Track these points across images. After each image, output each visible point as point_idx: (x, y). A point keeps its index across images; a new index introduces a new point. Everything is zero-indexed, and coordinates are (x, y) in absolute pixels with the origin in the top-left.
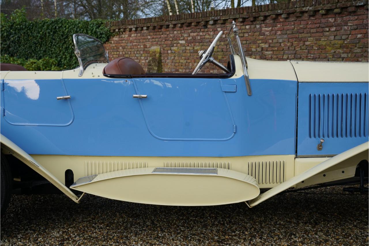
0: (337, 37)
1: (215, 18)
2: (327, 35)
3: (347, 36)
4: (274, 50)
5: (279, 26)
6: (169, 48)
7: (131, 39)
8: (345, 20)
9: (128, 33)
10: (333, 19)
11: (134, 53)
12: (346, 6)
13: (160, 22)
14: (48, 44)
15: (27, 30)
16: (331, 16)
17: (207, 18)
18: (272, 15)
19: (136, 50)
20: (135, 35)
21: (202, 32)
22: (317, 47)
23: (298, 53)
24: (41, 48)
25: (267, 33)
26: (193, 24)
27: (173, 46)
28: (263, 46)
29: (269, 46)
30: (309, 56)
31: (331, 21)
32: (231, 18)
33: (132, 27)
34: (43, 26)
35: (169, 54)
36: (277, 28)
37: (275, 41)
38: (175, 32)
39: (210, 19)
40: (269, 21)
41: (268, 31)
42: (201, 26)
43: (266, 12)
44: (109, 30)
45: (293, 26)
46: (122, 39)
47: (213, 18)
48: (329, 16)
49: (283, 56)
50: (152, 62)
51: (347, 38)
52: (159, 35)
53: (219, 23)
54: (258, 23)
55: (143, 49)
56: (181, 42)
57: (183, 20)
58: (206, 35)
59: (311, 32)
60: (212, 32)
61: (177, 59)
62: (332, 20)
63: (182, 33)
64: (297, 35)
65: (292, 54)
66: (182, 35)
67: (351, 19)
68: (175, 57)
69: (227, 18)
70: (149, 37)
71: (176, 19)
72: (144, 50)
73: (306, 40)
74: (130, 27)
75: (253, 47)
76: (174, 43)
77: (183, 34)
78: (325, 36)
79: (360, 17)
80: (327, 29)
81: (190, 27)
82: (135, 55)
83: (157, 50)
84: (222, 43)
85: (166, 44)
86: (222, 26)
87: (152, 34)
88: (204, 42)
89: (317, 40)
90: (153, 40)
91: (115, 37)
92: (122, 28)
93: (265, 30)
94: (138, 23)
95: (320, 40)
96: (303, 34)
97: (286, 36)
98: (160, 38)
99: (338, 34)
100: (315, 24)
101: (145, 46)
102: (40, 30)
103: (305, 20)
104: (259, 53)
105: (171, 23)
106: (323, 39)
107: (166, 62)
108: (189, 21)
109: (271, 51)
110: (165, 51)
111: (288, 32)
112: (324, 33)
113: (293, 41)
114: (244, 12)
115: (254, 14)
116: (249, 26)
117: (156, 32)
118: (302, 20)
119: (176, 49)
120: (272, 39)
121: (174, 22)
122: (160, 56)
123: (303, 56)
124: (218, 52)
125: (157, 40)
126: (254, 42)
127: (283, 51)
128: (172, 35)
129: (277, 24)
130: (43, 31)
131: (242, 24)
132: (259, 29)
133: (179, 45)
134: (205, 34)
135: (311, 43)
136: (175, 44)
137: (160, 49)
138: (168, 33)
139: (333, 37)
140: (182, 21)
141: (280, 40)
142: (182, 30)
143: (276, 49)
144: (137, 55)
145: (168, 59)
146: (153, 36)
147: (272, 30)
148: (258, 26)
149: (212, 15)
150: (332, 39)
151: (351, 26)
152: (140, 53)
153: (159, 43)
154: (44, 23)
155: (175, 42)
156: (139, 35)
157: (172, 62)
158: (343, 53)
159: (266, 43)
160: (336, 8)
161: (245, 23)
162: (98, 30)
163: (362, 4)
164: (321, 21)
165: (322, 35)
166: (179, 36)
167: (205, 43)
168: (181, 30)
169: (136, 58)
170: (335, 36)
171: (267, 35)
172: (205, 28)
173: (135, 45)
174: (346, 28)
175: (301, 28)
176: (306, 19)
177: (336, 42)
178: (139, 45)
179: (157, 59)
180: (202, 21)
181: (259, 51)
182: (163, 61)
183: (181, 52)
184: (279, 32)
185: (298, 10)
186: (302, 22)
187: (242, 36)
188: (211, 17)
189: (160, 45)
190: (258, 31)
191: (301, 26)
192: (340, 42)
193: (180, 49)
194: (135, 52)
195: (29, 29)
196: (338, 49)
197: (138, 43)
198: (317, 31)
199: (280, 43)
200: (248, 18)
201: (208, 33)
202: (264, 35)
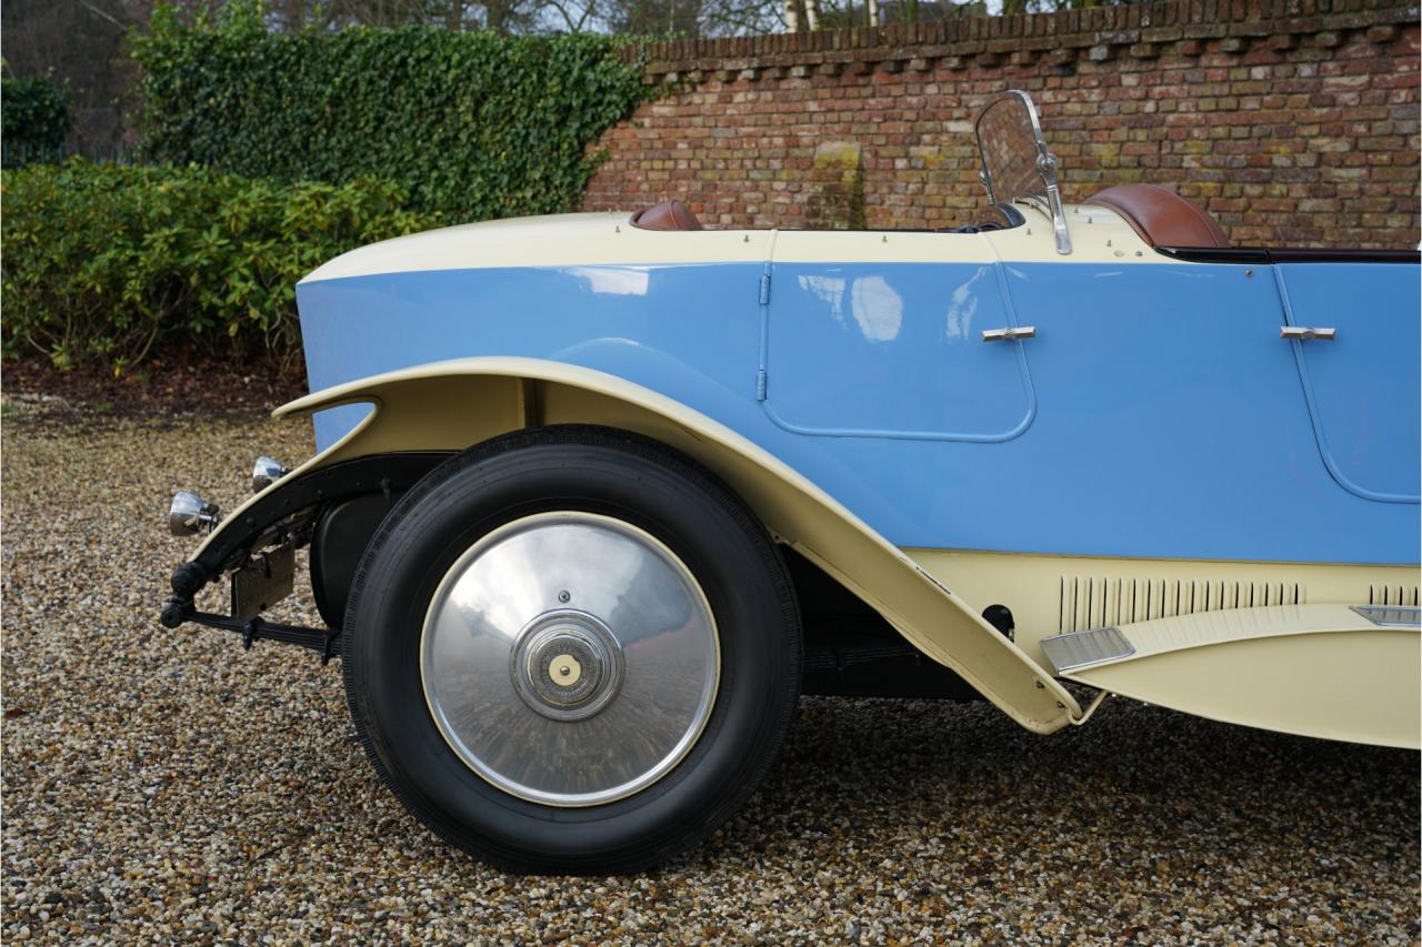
1: (1116, 37)
5: (1405, 68)
6: (900, 150)
7: (728, 112)
9: (717, 87)
11: (742, 166)
13: (867, 47)
14: (362, 124)
15: (274, 71)
17: (1081, 35)
18: (1379, 24)
19: (750, 153)
20: (751, 96)
21: (1049, 89)
24: (333, 141)
25: (1347, 97)
26: (1016, 59)
27: (918, 143)
28: (1327, 149)
29: (1355, 147)
32: (1189, 39)
33: (742, 64)
34: (346, 55)
35: (898, 174)
36: (1396, 75)
37: (1379, 127)
38: (931, 89)
39: (1093, 39)
41: (1349, 89)
42: (1050, 68)
43: (1350, 16)
44: (637, 76)
46: (692, 110)
47: (1110, 35)
50: (823, 202)
52: (859, 97)
53: (1132, 57)
54: (1307, 56)
55: (782, 153)
56: (953, 126)
57: (972, 42)
58: (1068, 101)
60: (1097, 91)
61: (935, 191)
63: (963, 93)
66: (960, 103)
68: (924, 183)
69: (1172, 38)
70: (813, 106)
71: (943, 38)
72: (787, 156)
74: (730, 66)
75: (1278, 152)
76: (923, 130)
77: (964, 97)
81: (999, 71)
82: (744, 175)
83: (845, 158)
84: (1141, 135)
85: (888, 135)
86: (1144, 67)
87: (828, 95)
88: (1058, 127)
90: (833, 116)
91: (662, 102)
92: (697, 69)
93: (1338, 85)
94: (766, 49)
98: (863, 109)
101: (792, 141)
102: (332, 71)
104: (1304, 175)
105: (916, 52)
107: (882, 203)
108: (998, 45)
109: (1361, 166)
110: (881, 161)
114: (1250, 12)
115: (1294, 21)
116: (1267, 69)
117: (845, 87)
119: (930, 153)
120: (1369, 122)
121: (931, 48)
122: (860, 180)
124: (1119, 166)
125: (846, 116)
126: (1285, 133)
128: (914, 100)
129: (1396, 61)
130: (343, 74)
131: (1234, 62)
132: (1311, 83)
133: (944, 138)
134: (1064, 99)
136: (927, 133)
137: (862, 151)
138: (897, 91)
140: (968, 47)
141: (1405, 123)
142: (961, 82)
143: (1385, 158)
144: (754, 175)
145: (892, 190)
146: (830, 103)
147: (1370, 84)
148: (1306, 71)
149: (1103, 25)
152: (768, 168)
153: (855, 129)
154: (351, 45)
155: (930, 125)
156: (769, 95)
157: (912, 204)
159: (1337, 136)
161: (1248, 59)
162: (590, 75)
166: (949, 103)
167: (1062, 134)
168: (956, 83)
169: (748, 184)
171: (1346, 106)
172: (1063, 76)
173: (749, 136)
178: (764, 136)
179: (846, 189)
180: (1058, 49)
181: (1305, 168)
182: (870, 199)
183: (954, 165)
187: (1234, 106)
188: (1100, 31)
189: (860, 136)
190: (1305, 89)
193: (949, 154)
194: (748, 163)
195: (284, 67)
197: (762, 129)
200: (1264, 38)
201: (1077, 95)
202: (1333, 103)
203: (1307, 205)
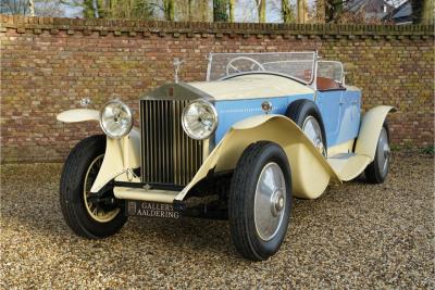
0: (131, 58)
2: (121, 55)
4: (55, 67)
5: (61, 41)
8: (139, 43)
10: (127, 41)
12: (143, 31)
16: (124, 38)
18: (54, 29)
22: (109, 66)
23: (88, 71)
28: (39, 62)
29: (48, 62)
36: (59, 43)
37: (55, 57)
40: (45, 35)
41: (44, 46)
43: (45, 25)
48: (122, 38)
51: (142, 60)
54: (29, 35)
59: (102, 51)
64: (85, 53)
65: (80, 72)
67: (145, 43)
73: (97, 58)
75: (22, 63)
78: (118, 56)
79: (153, 42)
80: (121, 50)
89: (109, 59)
93: (41, 44)
95: (113, 60)
96: (92, 53)
97: (70, 53)
99: (132, 54)
100: (107, 43)
104: (32, 70)
106: (117, 59)
109: (51, 68)
111: (73, 49)
112: (117, 53)
113: (81, 58)
114: (9, 20)
115: (26, 25)
116: (15, 38)
118: (91, 38)
120: (52, 55)
123: (94, 74)
127: (67, 69)
129: (58, 39)
131: (3, 35)
132: (31, 43)
135: (103, 62)
139: (127, 57)
141: (63, 56)
143: (58, 65)
147: (51, 45)
148: (29, 39)
150: (126, 59)
151: (144, 49)
159: (42, 59)
160: (133, 31)
161: (9, 34)
163: (158, 31)
164: (113, 41)
165: (115, 55)
170: (129, 57)
171: (44, 50)
174: (140, 50)
175: (90, 46)
176: (96, 38)
177: (131, 62)
184: (61, 48)
185: (90, 28)
186: (91, 40)
187: (4, 48)
190: (29, 45)
191: (90, 44)
192: (135, 62)
196: (134, 68)
198: (110, 50)
199: (64, 60)
202: (39, 49)
203: (34, 78)
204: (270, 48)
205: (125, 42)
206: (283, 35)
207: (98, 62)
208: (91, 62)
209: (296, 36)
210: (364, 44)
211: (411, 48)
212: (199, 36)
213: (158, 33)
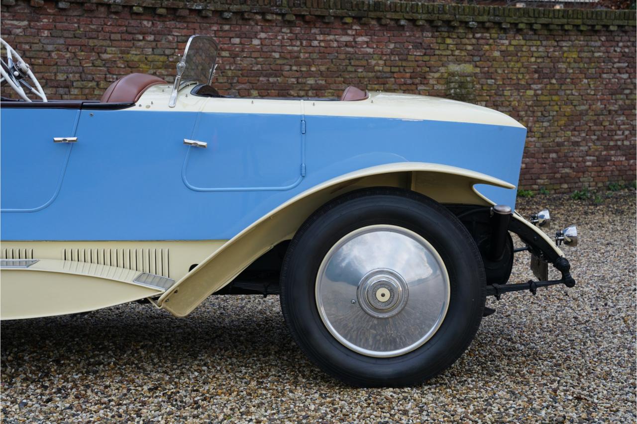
0: (157, 51)
2: (141, 46)
3: (172, 51)
4: (35, 63)
8: (169, 26)
10: (150, 23)
12: (176, 7)
16: (146, 18)
22: (123, 63)
23: (88, 72)
30: (109, 78)
31: (147, 25)
40: (19, 9)
45: (76, 25)
48: (143, 17)
49: (55, 75)
51: (173, 54)
59: (112, 38)
62: (148, 23)
64: (84, 41)
65: (77, 73)
67: (178, 26)
73: (103, 51)
78: (137, 47)
79: (190, 25)
80: (141, 38)
89: (122, 52)
95: (128, 53)
96: (95, 41)
97: (61, 41)
99: (159, 45)
100: (119, 26)
103: (99, 18)
106: (135, 52)
111: (66, 34)
112: (135, 42)
113: (77, 50)
118: (95, 17)
123: (99, 78)
127: (55, 67)
135: (114, 57)
139: (151, 50)
150: (150, 53)
151: (177, 36)
158: (167, 75)
160: (162, 7)
163: (200, 7)
164: (129, 23)
165: (131, 45)
170: (153, 49)
174: (170, 38)
175: (93, 30)
176: (102, 16)
177: (157, 58)
184: (46, 32)
186: (94, 19)
191: (93, 27)
192: (162, 58)
196: (160, 68)
198: (123, 38)
199: (49, 52)
204: (360, 39)
205: (147, 24)
206: (379, 19)
207: (105, 56)
208: (93, 56)
209: (397, 21)
210: (488, 35)
211: (549, 43)
212: (259, 17)
213: (199, 11)
